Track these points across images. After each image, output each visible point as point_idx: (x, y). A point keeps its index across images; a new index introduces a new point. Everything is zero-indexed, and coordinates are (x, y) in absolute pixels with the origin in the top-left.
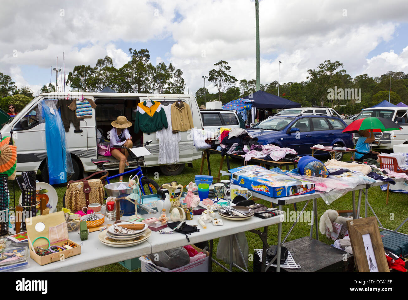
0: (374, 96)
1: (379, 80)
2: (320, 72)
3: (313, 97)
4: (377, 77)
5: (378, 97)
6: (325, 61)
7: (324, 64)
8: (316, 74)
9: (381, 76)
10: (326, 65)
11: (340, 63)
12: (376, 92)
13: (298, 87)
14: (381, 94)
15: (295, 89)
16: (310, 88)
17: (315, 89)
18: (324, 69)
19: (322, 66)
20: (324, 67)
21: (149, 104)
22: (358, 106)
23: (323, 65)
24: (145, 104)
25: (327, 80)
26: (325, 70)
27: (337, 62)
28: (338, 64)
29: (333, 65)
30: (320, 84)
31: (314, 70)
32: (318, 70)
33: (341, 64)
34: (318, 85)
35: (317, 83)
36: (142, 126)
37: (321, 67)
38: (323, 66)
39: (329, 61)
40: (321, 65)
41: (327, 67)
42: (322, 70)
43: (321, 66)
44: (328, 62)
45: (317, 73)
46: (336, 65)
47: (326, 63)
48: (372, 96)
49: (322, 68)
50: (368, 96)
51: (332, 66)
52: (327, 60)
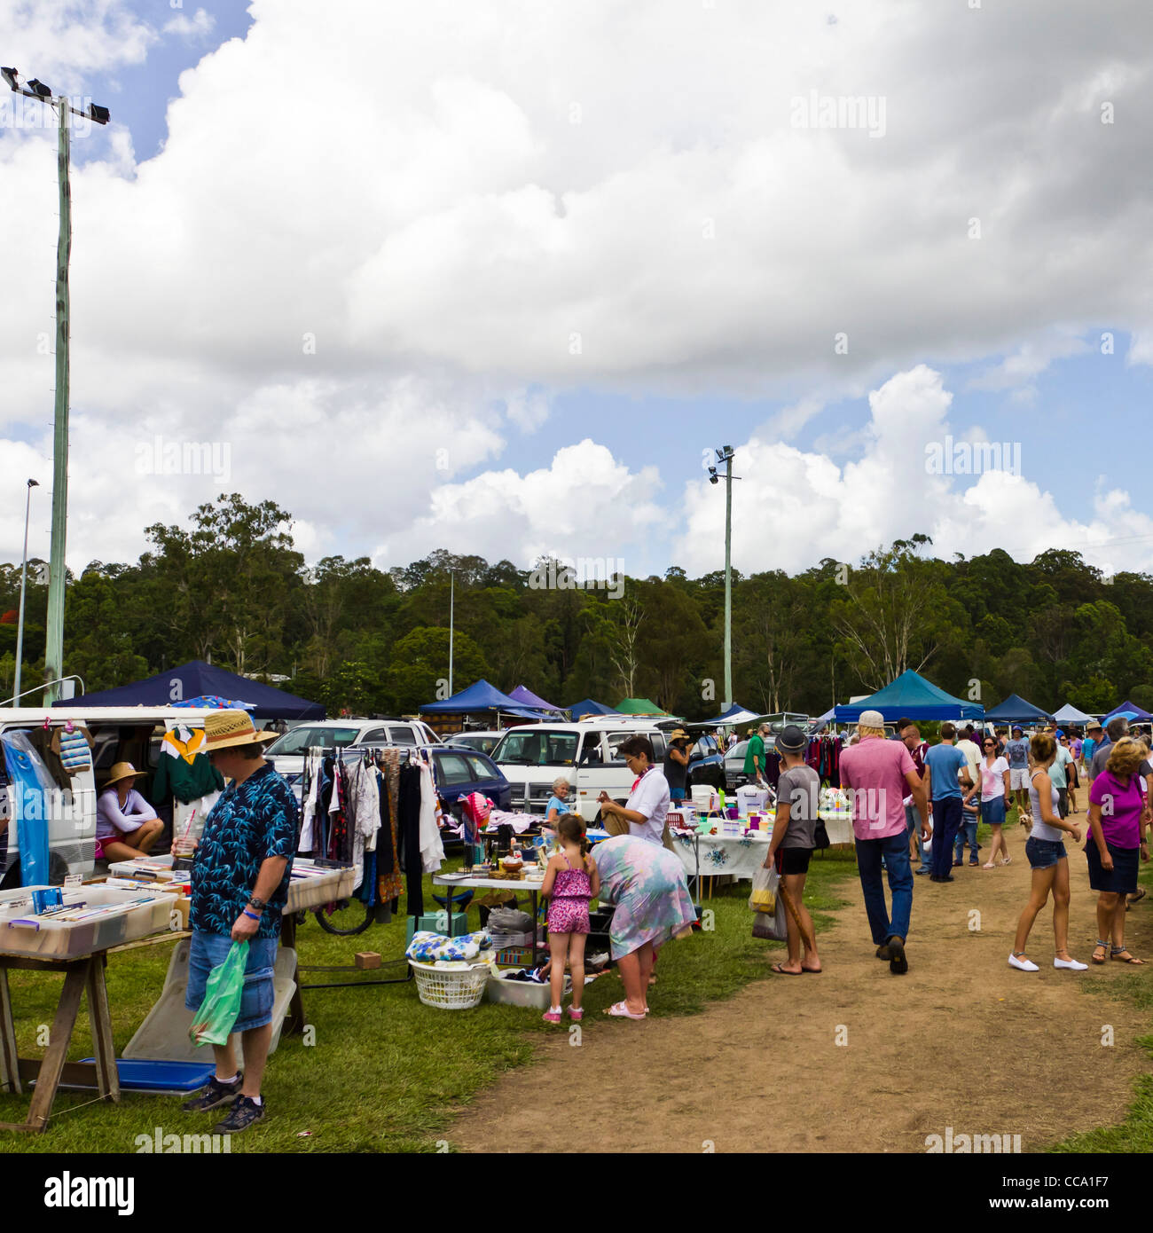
0: (398, 644)
1: (402, 580)
2: (199, 536)
3: (150, 637)
4: (399, 570)
5: (410, 648)
6: (223, 497)
7: (218, 507)
8: (181, 544)
9: (412, 568)
10: (224, 511)
11: (281, 510)
12: (403, 629)
13: (99, 592)
14: (422, 641)
15: (85, 604)
16: (155, 600)
17: (179, 607)
18: (216, 529)
19: (206, 513)
20: (214, 519)
21: (185, 736)
22: (345, 681)
23: (211, 508)
24: (177, 735)
25: (227, 573)
26: (221, 529)
27: (271, 506)
28: (271, 513)
29: (253, 514)
30: (199, 586)
31: (175, 529)
32: (191, 528)
33: (286, 517)
34: (190, 589)
35: (187, 582)
36: (177, 785)
37: (202, 516)
38: (210, 515)
39: (235, 497)
40: (203, 509)
41: (229, 520)
42: (205, 529)
43: (206, 516)
44: (231, 500)
45: (187, 541)
46: (266, 517)
47: (226, 505)
48: (389, 643)
49: (207, 522)
50: (375, 643)
51: (247, 520)
52: (229, 494)
